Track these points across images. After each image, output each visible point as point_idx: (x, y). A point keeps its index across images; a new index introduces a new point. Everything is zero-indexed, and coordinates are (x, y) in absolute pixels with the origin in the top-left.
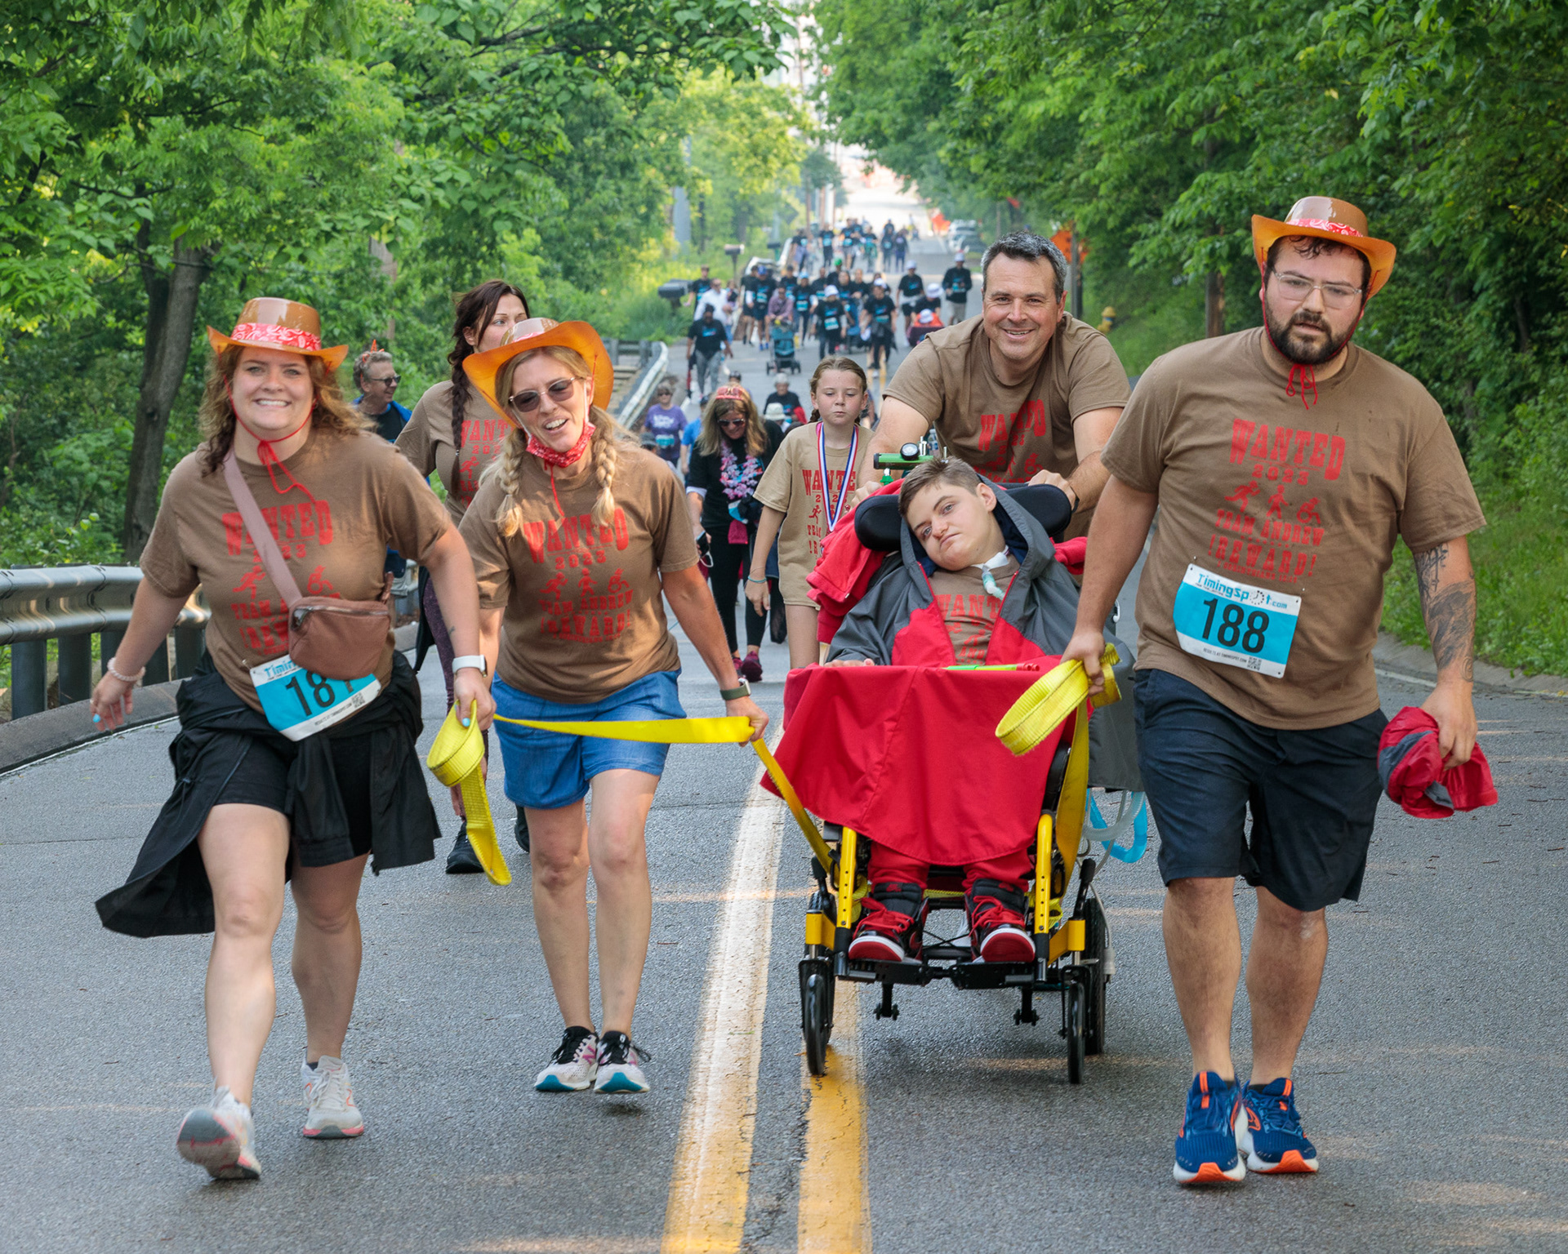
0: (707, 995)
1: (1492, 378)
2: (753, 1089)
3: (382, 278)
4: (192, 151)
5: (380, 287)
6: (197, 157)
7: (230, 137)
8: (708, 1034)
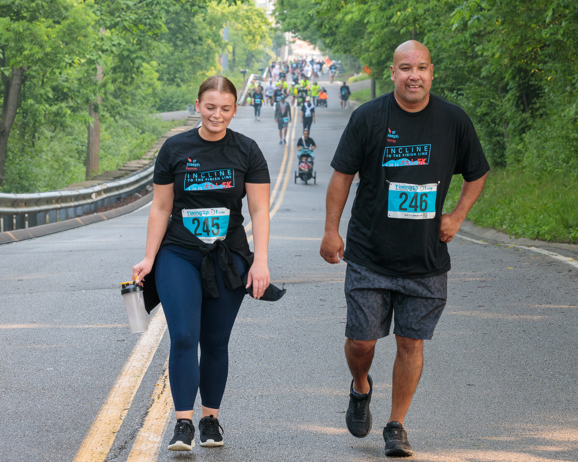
0: (128, 361)
1: (514, 123)
2: (132, 399)
3: (97, 81)
4: (16, 31)
5: (95, 84)
6: (18, 33)
7: (31, 26)
8: (122, 377)
